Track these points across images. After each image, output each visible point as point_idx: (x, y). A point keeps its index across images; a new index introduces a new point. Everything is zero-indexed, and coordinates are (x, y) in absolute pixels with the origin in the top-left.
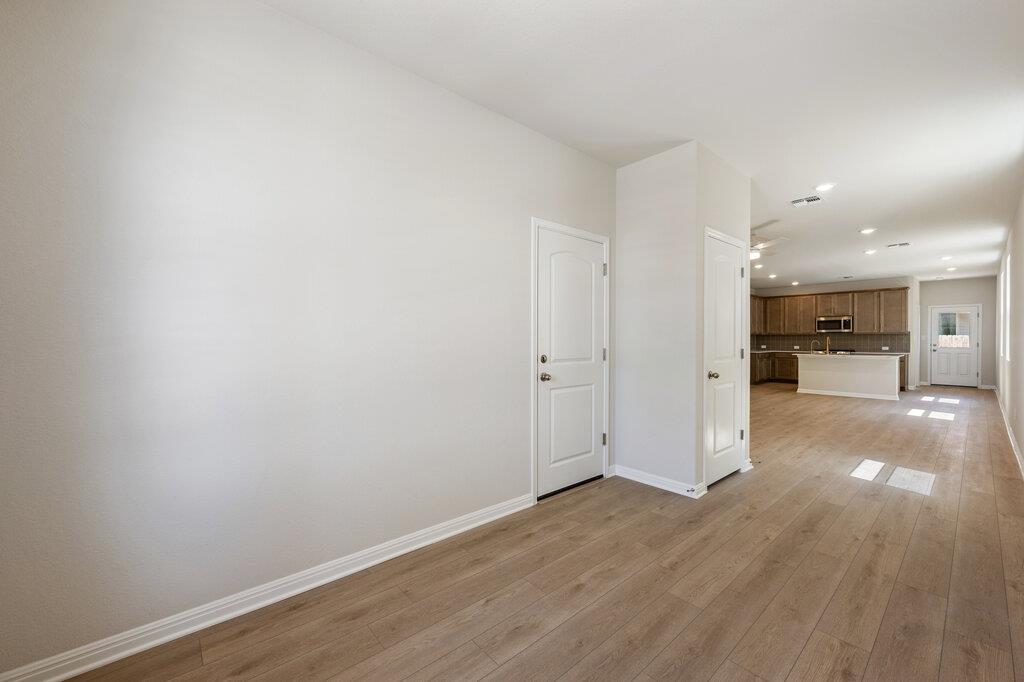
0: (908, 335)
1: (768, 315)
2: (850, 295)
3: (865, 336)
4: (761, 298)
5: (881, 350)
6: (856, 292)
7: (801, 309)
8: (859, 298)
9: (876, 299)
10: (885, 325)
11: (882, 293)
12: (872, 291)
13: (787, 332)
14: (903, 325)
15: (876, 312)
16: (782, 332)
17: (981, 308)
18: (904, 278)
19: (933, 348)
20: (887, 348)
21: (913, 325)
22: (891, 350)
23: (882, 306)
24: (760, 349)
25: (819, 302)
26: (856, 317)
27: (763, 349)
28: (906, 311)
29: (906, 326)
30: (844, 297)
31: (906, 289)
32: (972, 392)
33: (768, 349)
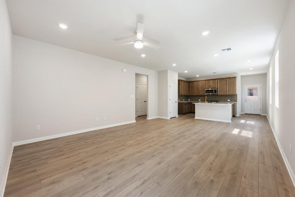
0: (236, 95)
1: (190, 88)
2: (217, 80)
3: (222, 96)
4: (187, 82)
5: (227, 101)
6: (218, 79)
7: (201, 85)
8: (219, 82)
9: (225, 82)
10: (228, 91)
11: (227, 79)
12: (224, 79)
13: (196, 94)
14: (235, 92)
15: (225, 87)
16: (194, 95)
17: (261, 86)
18: (235, 73)
19: (246, 100)
20: (229, 100)
21: (238, 91)
22: (231, 101)
23: (227, 84)
24: (188, 101)
25: (206, 83)
26: (218, 88)
27: (189, 101)
28: (235, 86)
29: (236, 92)
30: (214, 81)
31: (235, 77)
32: (258, 117)
33: (190, 101)
